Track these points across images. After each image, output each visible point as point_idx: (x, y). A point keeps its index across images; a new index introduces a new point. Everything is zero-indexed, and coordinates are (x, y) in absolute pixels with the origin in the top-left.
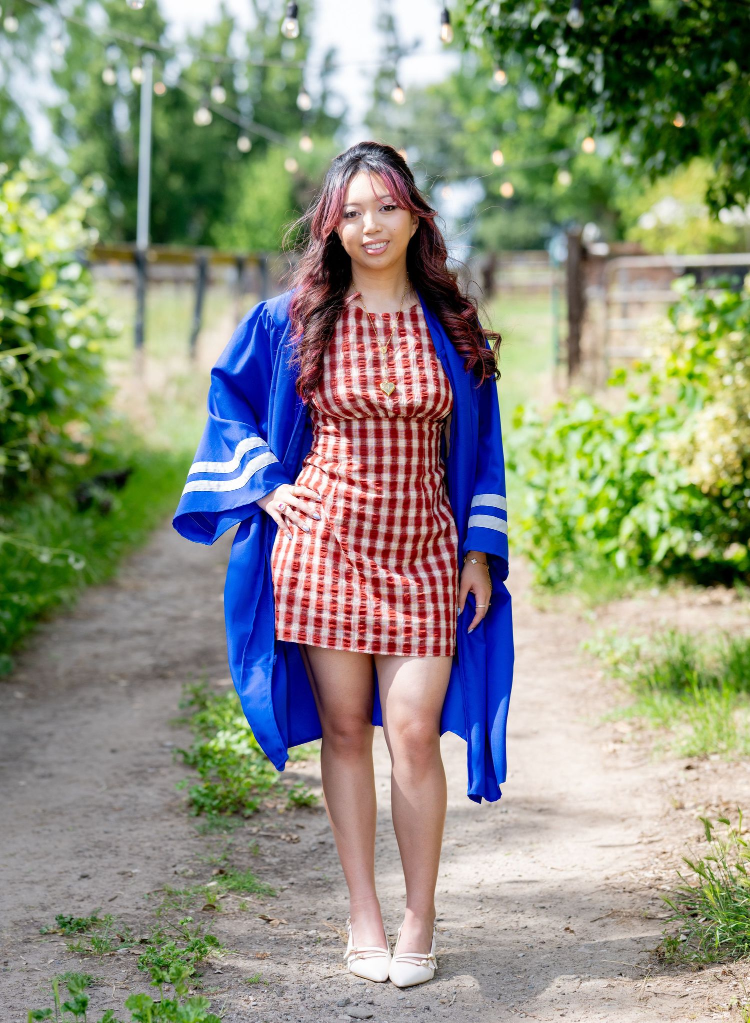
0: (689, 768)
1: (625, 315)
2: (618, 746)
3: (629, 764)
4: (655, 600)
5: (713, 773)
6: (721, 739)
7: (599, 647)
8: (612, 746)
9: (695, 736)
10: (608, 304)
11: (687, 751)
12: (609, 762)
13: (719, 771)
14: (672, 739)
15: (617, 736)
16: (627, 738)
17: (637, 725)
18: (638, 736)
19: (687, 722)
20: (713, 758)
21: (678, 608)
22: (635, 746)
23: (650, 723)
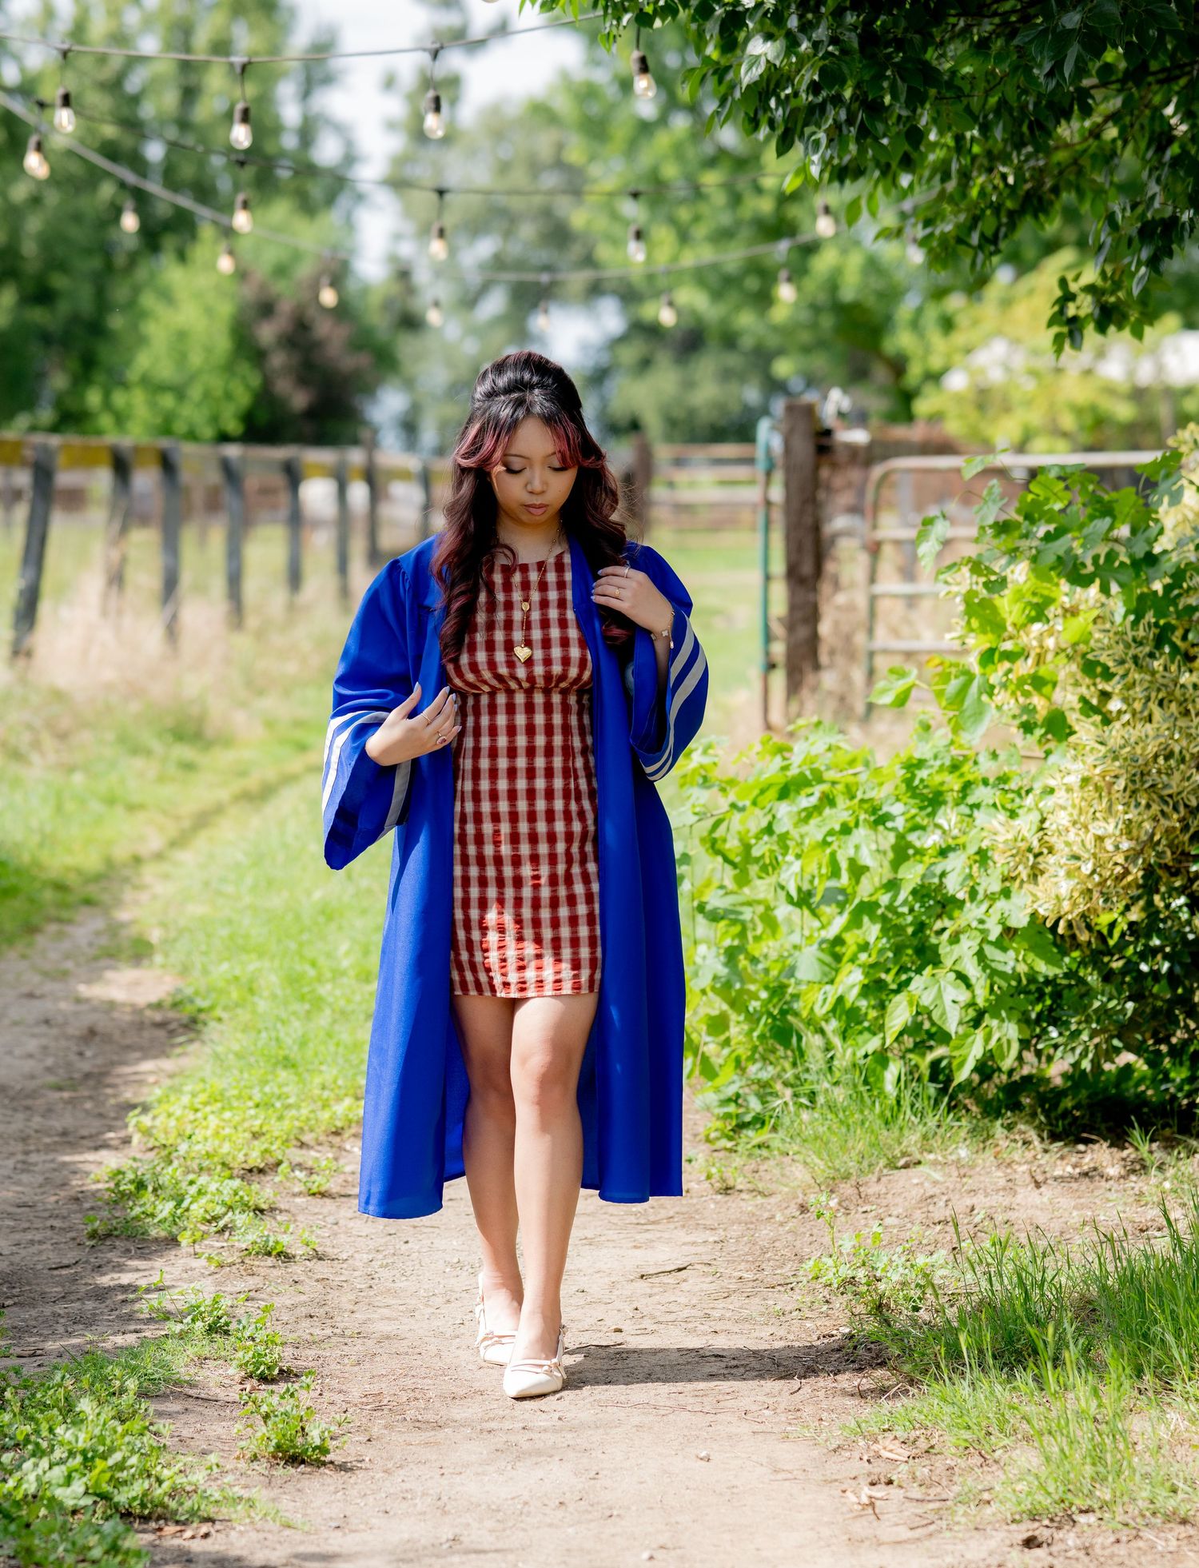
0: (1030, 1543)
1: (908, 572)
2: (879, 1492)
3: (904, 1533)
4: (963, 1170)
5: (1081, 1554)
6: (1099, 1479)
7: (845, 1272)
8: (867, 1491)
9: (1044, 1472)
10: (874, 550)
11: (1027, 1505)
12: (860, 1528)
13: (1098, 1550)
14: (995, 1479)
15: (879, 1468)
16: (900, 1473)
17: (923, 1444)
18: (922, 1472)
19: (1027, 1439)
20: (1082, 1519)
21: (1011, 1187)
22: (916, 1492)
23: (949, 1442)
